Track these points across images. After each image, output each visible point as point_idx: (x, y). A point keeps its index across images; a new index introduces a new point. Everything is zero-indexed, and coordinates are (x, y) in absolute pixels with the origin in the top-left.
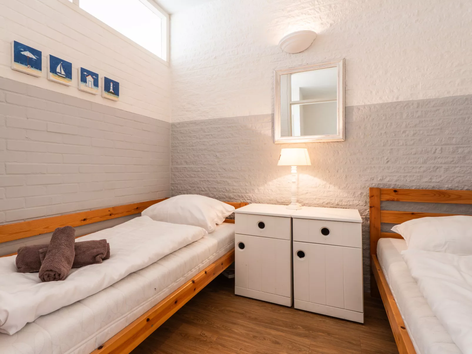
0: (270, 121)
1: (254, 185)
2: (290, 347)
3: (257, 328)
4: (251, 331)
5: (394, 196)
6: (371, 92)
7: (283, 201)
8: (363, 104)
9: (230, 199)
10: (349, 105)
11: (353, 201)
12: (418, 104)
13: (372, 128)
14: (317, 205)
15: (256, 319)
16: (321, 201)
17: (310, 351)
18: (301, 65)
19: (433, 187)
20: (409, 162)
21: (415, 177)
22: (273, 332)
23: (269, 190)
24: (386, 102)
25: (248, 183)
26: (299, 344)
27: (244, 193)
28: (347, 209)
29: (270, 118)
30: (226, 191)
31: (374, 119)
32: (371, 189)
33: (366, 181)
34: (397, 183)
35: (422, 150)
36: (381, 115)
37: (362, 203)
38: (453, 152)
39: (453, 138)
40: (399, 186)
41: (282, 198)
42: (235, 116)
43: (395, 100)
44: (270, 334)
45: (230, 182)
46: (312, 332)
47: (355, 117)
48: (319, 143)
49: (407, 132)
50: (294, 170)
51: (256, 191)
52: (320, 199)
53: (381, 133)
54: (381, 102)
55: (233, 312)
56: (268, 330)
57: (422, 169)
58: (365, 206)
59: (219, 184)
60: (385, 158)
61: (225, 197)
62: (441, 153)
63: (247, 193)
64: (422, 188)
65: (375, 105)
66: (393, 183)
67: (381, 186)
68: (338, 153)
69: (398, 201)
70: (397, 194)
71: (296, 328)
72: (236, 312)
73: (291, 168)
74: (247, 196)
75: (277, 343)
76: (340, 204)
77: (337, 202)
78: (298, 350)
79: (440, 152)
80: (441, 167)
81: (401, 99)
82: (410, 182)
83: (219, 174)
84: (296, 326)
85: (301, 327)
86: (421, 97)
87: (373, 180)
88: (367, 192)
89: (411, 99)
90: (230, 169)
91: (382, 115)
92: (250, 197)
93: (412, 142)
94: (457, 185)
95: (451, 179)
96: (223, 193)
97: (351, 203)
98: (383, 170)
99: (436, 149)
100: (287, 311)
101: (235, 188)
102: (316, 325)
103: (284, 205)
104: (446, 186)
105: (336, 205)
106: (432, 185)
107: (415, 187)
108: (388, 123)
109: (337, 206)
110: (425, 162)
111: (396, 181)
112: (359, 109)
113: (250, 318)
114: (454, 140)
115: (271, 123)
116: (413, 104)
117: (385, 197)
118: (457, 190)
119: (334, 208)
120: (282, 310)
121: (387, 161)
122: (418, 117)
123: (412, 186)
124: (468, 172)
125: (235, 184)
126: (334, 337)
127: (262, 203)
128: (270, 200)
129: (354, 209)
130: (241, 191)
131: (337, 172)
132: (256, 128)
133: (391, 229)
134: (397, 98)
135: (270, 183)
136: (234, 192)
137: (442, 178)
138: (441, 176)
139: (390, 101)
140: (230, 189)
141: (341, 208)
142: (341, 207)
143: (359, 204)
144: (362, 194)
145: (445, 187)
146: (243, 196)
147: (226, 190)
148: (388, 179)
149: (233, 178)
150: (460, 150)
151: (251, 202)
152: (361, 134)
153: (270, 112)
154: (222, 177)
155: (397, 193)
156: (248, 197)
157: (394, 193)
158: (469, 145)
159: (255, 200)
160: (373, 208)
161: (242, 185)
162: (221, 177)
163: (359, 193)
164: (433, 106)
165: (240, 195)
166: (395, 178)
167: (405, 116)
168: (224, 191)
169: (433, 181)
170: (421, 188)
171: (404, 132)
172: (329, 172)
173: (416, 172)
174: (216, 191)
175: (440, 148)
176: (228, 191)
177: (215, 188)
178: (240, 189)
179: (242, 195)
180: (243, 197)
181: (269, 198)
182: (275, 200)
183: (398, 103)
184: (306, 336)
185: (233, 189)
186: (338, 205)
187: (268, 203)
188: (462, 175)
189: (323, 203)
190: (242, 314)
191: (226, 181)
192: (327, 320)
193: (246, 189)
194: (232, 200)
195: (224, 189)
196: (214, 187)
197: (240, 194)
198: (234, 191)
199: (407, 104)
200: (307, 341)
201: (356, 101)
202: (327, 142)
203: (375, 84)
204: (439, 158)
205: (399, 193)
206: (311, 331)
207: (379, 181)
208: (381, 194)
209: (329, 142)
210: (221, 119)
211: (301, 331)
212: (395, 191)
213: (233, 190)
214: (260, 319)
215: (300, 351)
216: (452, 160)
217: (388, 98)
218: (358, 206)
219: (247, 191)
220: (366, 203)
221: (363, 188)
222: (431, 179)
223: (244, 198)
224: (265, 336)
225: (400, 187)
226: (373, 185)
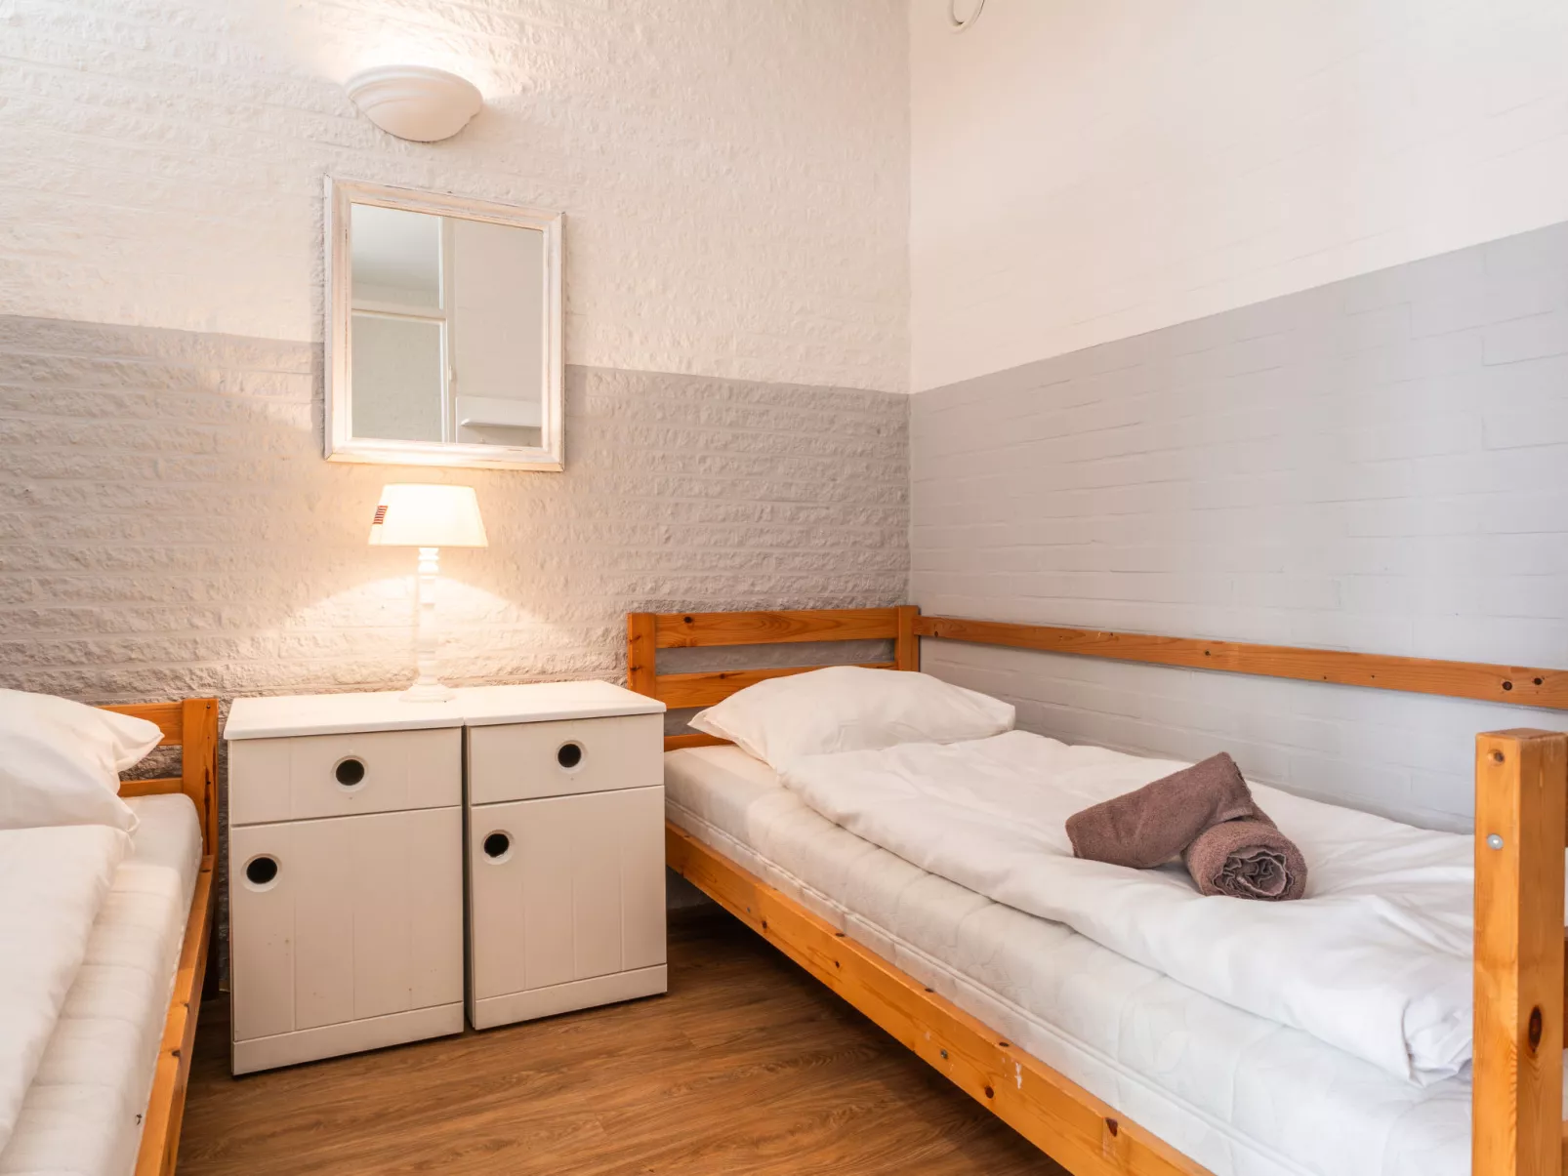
0: (307, 369)
1: (235, 625)
2: (544, 1134)
3: (407, 1138)
4: (395, 1158)
5: (683, 634)
6: (631, 335)
7: (358, 678)
8: (611, 365)
9: (113, 691)
10: (575, 361)
11: (585, 655)
12: (731, 389)
13: (633, 440)
14: (481, 681)
15: (379, 1117)
16: (493, 667)
17: (600, 1117)
18: (429, 188)
19: (758, 605)
20: (712, 542)
21: (723, 580)
22: (469, 1123)
23: (303, 642)
24: (663, 370)
25: (204, 616)
26: (562, 1116)
27: (183, 660)
28: (568, 683)
29: (307, 358)
30: (84, 659)
31: (637, 413)
32: (635, 618)
33: (618, 594)
34: (688, 599)
35: (738, 511)
36: (654, 404)
37: (606, 660)
38: (792, 519)
39: (791, 485)
40: (692, 606)
41: (355, 667)
42: (136, 323)
43: (683, 371)
44: (461, 1134)
45: (108, 615)
46: (569, 1070)
47: (593, 398)
48: (488, 473)
49: (709, 461)
50: (429, 560)
51: (245, 648)
52: (489, 658)
53: (654, 459)
54: (653, 368)
55: (273, 1135)
56: (449, 1127)
57: (738, 561)
58: (615, 667)
59: (44, 629)
60: (663, 529)
61: (79, 685)
62: (771, 521)
63: (197, 658)
64: (737, 609)
65: (639, 375)
66: (678, 598)
67: (652, 609)
68: (544, 507)
69: (693, 645)
70: (691, 628)
71: (520, 1081)
72: (286, 1131)
73: (419, 554)
74: (199, 673)
75: (500, 1145)
76: (549, 668)
77: (540, 665)
78: (569, 1130)
79: (769, 518)
80: (771, 555)
81: (696, 370)
82: (714, 593)
83: (43, 583)
84: (516, 1075)
85: (531, 1070)
86: (734, 373)
87: (634, 590)
88: (620, 626)
89: (716, 375)
90: (110, 558)
91: (656, 406)
92: (213, 674)
93: (718, 489)
94: (796, 598)
95: (788, 584)
96: (70, 670)
97: (579, 665)
98: (658, 561)
99: (762, 511)
100: (458, 1050)
101: (140, 640)
102: (563, 1047)
103: (366, 691)
104: (780, 601)
105: (539, 674)
106: (755, 599)
107: (723, 607)
108: (668, 431)
109: (543, 676)
110: (741, 544)
111: (687, 591)
112: (600, 379)
113: (354, 1124)
114: (793, 488)
115: (310, 379)
116: (720, 387)
117: (668, 638)
118: (796, 611)
119: (531, 682)
120: (442, 1053)
121: (667, 535)
122: (731, 425)
123: (717, 605)
124: (815, 566)
125: (137, 623)
126: (626, 1054)
127: (273, 693)
128: (307, 680)
129: (588, 679)
130: (167, 653)
131: (542, 567)
132: (242, 390)
133: (689, 724)
134: (689, 365)
135: (307, 613)
136: (131, 659)
137: (773, 582)
138: (770, 578)
139: (673, 369)
140: (112, 647)
141: (552, 681)
142: (552, 677)
143: (600, 665)
144: (607, 632)
145: (778, 604)
146: (182, 671)
147: (88, 654)
148: (666, 589)
149: (123, 597)
150: (802, 515)
151: (219, 694)
152: (605, 453)
153: (305, 335)
154: (65, 593)
155: (691, 624)
156: (205, 675)
157: (684, 626)
158: (816, 505)
159: (242, 686)
160: (639, 672)
161: (173, 625)
162: (55, 595)
163: (600, 631)
164: (758, 402)
165: (167, 672)
166: (684, 585)
167: (704, 416)
168: (74, 660)
169: (757, 589)
170: (735, 607)
171: (703, 459)
172: (518, 568)
173: (725, 569)
174: (25, 662)
175: (768, 510)
176: (99, 657)
177: (20, 649)
178: (167, 645)
179: (172, 671)
180: (177, 677)
181: (305, 672)
182: (327, 678)
183: (693, 379)
184: (561, 1088)
185: (125, 647)
186: (543, 672)
187: (297, 692)
188: (804, 574)
189: (499, 670)
190: (318, 1124)
191: (90, 613)
192: (583, 1023)
193: (195, 642)
194: (123, 696)
195: (72, 650)
196: (12, 644)
197: (164, 669)
198: (133, 656)
199: (708, 386)
200: (575, 1097)
201: (594, 356)
202: (512, 471)
203: (639, 315)
204: (768, 531)
205: (696, 624)
206: (565, 1070)
207: (649, 593)
208: (657, 630)
209: (517, 471)
210: (51, 324)
211: (540, 1080)
212: (688, 620)
213: (123, 651)
214: (391, 1110)
215: (575, 1129)
216: (788, 538)
217: (669, 363)
218: (597, 671)
219: (201, 651)
220: (616, 659)
221: (611, 616)
222: (753, 585)
223: (187, 679)
224: (449, 1146)
225: (693, 609)
226: (636, 605)
